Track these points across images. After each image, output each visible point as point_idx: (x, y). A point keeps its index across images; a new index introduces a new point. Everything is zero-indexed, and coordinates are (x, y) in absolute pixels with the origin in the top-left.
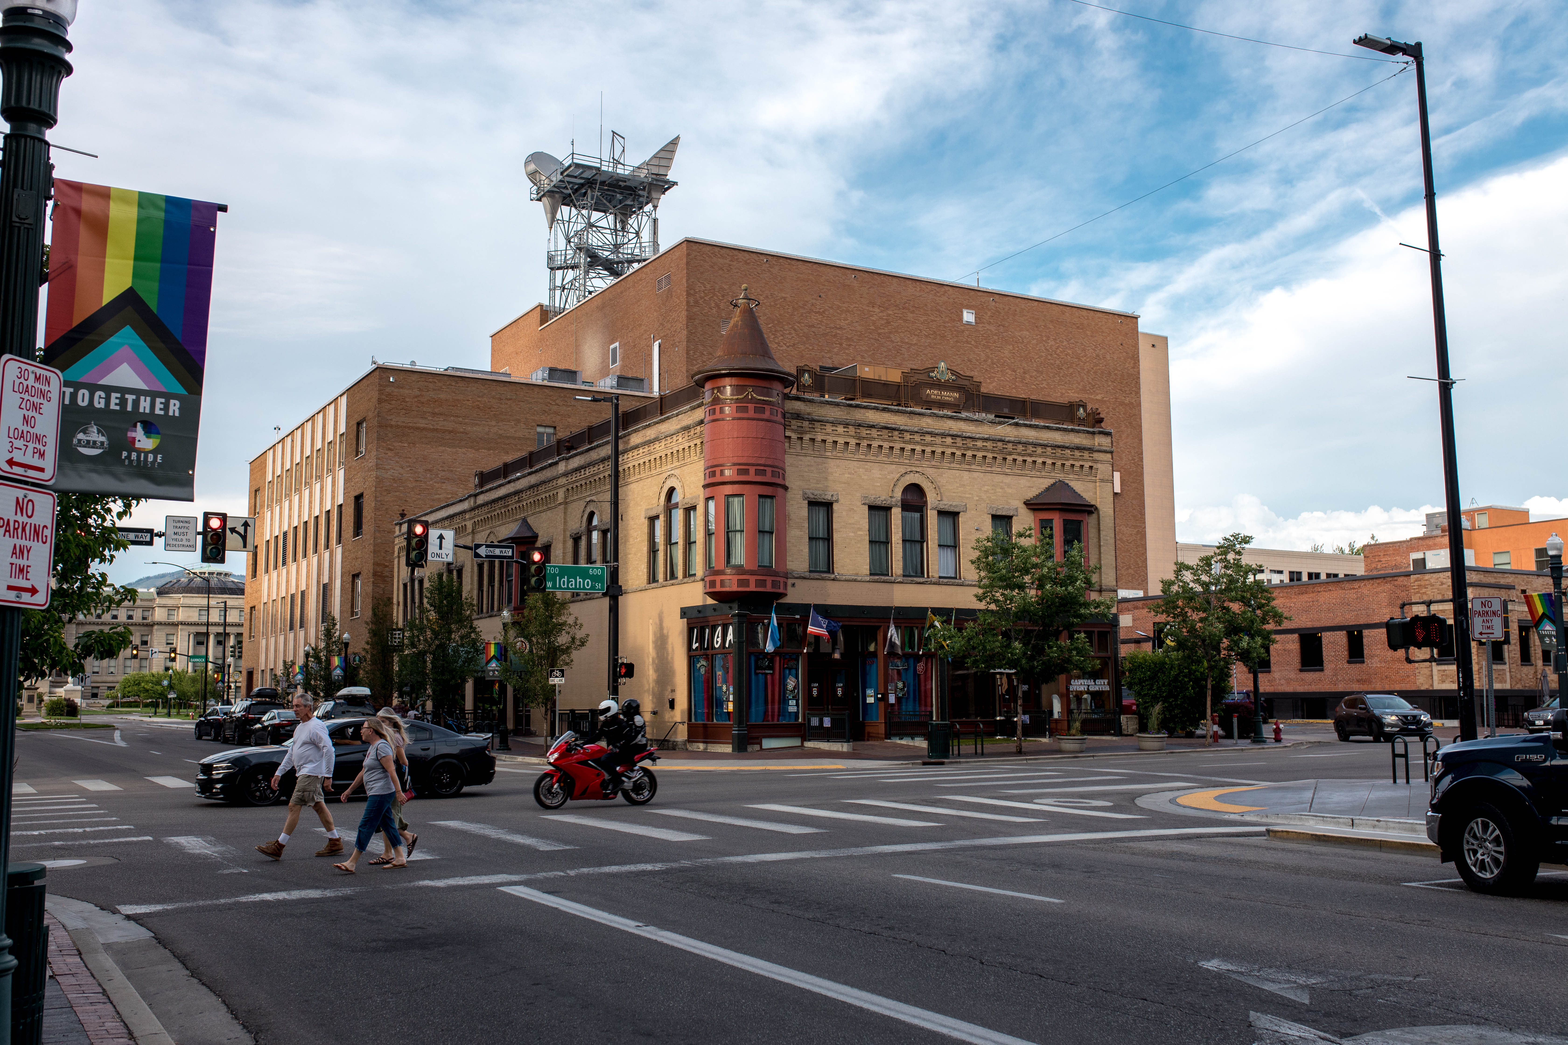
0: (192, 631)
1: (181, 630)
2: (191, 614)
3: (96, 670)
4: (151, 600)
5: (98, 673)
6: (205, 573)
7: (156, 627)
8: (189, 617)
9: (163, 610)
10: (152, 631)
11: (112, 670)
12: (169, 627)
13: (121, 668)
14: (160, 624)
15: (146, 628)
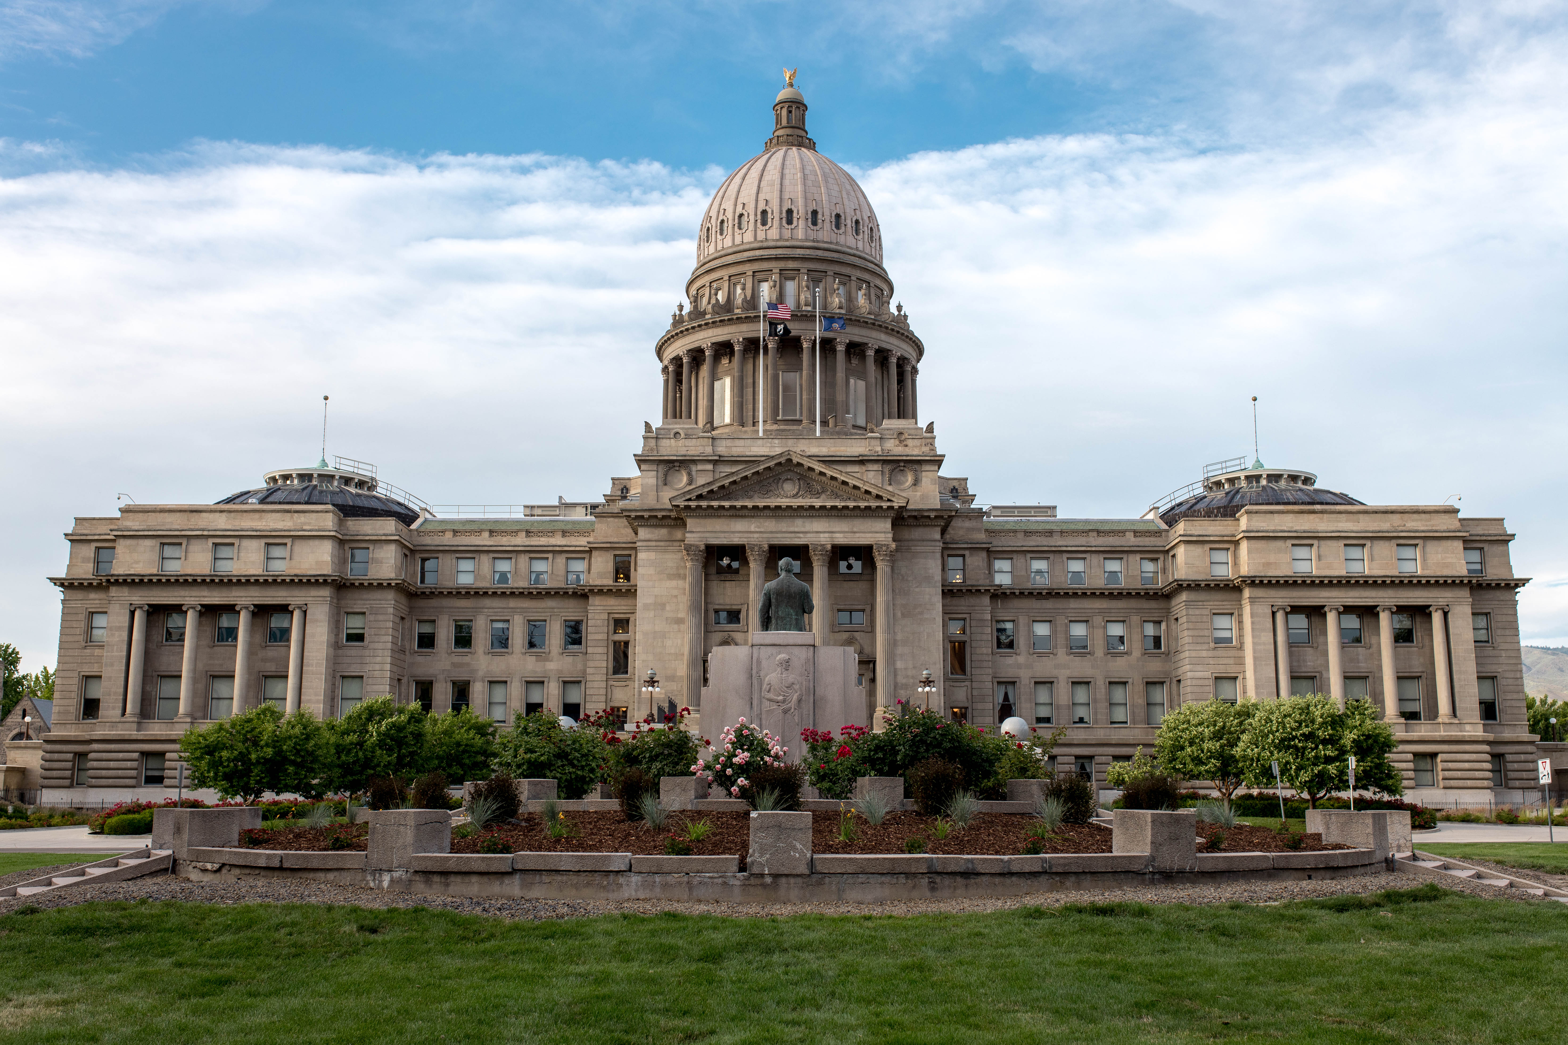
0: (1280, 602)
1: (1252, 600)
2: (1272, 558)
3: (1043, 712)
4: (1158, 533)
5: (1048, 720)
6: (1258, 478)
7: (1184, 596)
8: (1268, 564)
9: (1197, 550)
10: (1168, 611)
11: (1081, 712)
12: (1218, 596)
13: (1103, 706)
14: (1194, 586)
15: (1153, 604)
